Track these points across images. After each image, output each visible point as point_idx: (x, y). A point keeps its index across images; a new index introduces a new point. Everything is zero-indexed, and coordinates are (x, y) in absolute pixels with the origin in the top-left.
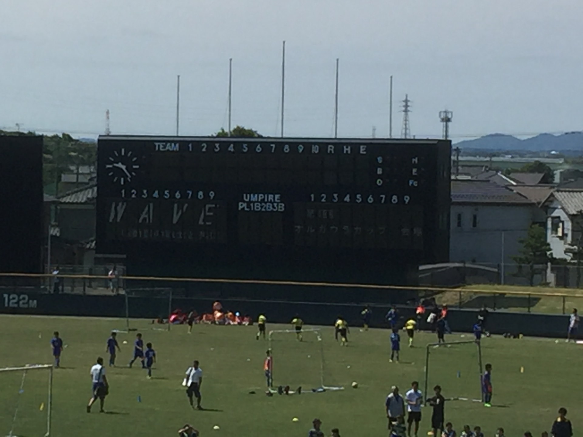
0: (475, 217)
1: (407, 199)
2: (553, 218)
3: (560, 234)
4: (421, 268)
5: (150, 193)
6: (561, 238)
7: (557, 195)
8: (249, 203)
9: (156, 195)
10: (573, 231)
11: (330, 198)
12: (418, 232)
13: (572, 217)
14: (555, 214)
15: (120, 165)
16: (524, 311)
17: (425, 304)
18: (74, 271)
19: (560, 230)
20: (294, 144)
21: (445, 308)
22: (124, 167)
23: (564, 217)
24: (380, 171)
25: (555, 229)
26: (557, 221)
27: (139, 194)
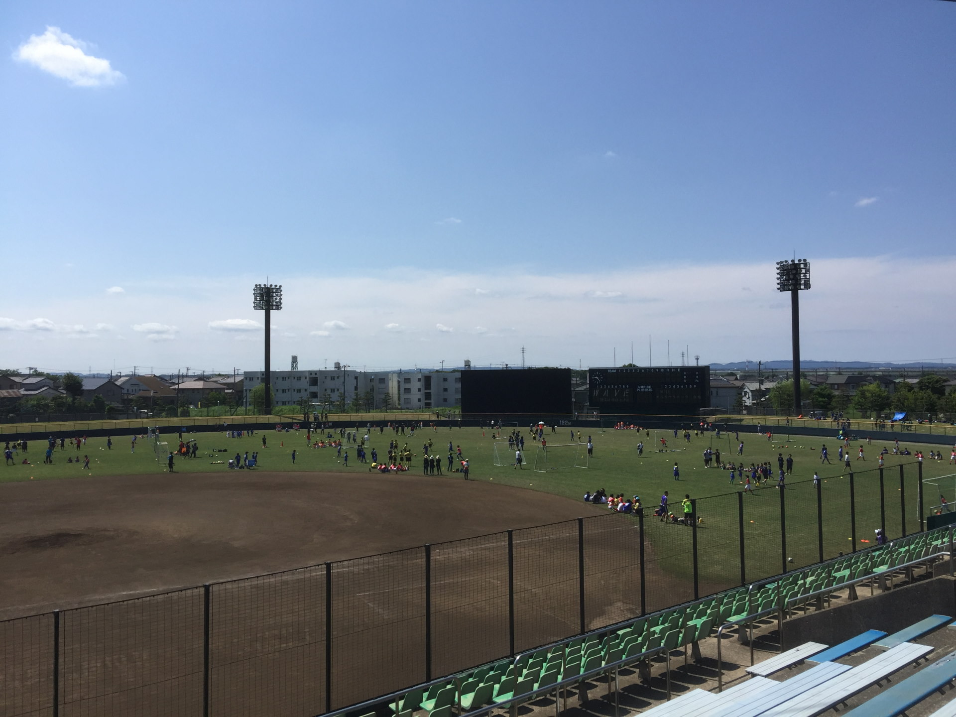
0: (717, 392)
1: (695, 386)
2: (745, 392)
3: (747, 397)
4: (701, 409)
5: (607, 387)
6: (748, 398)
7: (745, 383)
8: (640, 389)
9: (609, 387)
10: (752, 395)
11: (668, 387)
12: (699, 397)
13: (752, 391)
14: (745, 390)
15: (596, 377)
16: (739, 423)
17: (703, 422)
18: (582, 413)
19: (747, 396)
20: (655, 369)
21: (711, 423)
22: (598, 378)
23: (748, 391)
24: (685, 377)
25: (745, 395)
26: (746, 392)
27: (603, 387)
